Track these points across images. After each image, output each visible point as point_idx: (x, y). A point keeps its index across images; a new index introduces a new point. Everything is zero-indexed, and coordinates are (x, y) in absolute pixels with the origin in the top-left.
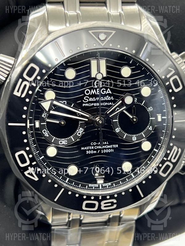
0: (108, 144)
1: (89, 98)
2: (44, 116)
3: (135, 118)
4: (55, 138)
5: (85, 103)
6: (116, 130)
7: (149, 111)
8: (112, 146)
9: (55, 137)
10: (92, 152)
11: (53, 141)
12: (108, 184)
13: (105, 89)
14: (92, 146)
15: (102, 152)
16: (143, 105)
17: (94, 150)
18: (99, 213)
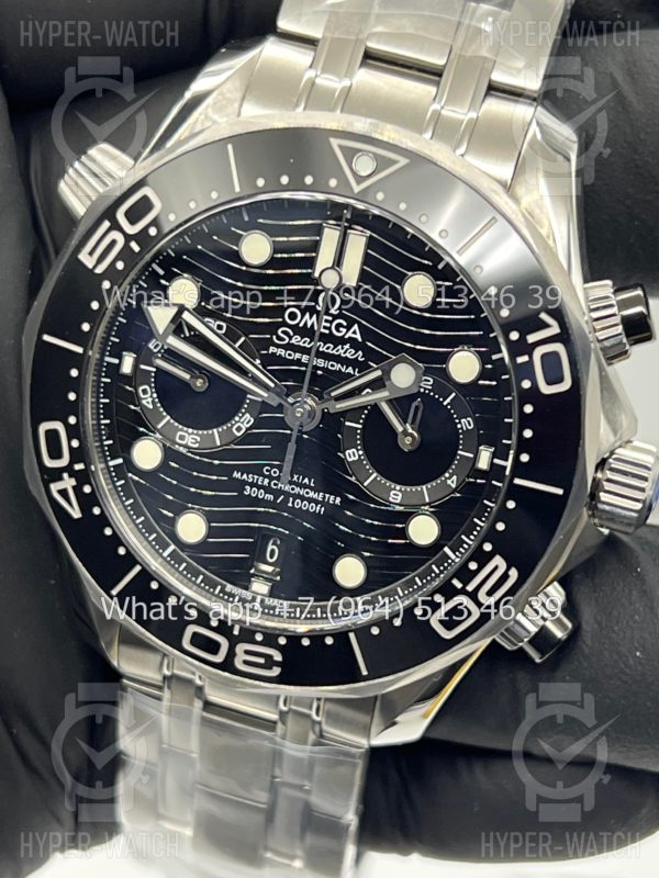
0: (312, 485)
1: (292, 334)
2: (155, 347)
3: (411, 435)
4: (168, 421)
5: (278, 346)
6: (347, 452)
7: (462, 428)
8: (324, 497)
9: (168, 417)
10: (261, 494)
11: (159, 426)
12: (281, 601)
13: (345, 324)
14: (265, 477)
15: (290, 505)
16: (448, 404)
17: (268, 490)
18: (226, 674)
